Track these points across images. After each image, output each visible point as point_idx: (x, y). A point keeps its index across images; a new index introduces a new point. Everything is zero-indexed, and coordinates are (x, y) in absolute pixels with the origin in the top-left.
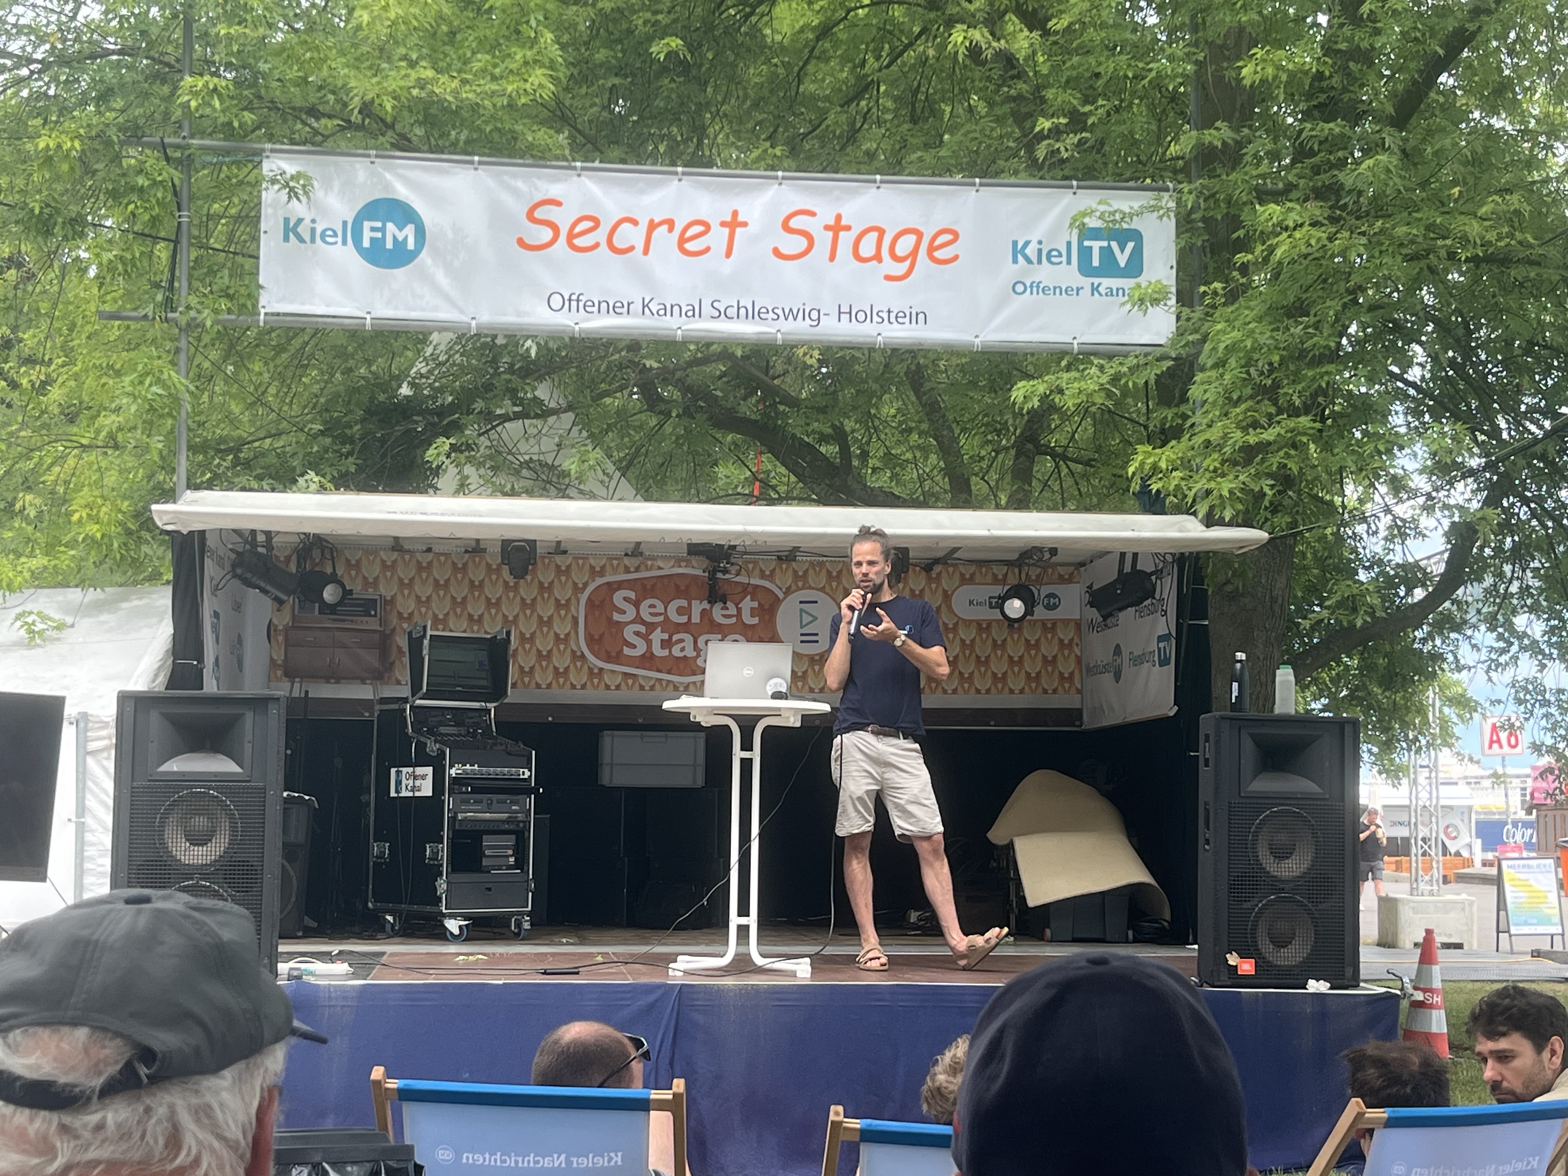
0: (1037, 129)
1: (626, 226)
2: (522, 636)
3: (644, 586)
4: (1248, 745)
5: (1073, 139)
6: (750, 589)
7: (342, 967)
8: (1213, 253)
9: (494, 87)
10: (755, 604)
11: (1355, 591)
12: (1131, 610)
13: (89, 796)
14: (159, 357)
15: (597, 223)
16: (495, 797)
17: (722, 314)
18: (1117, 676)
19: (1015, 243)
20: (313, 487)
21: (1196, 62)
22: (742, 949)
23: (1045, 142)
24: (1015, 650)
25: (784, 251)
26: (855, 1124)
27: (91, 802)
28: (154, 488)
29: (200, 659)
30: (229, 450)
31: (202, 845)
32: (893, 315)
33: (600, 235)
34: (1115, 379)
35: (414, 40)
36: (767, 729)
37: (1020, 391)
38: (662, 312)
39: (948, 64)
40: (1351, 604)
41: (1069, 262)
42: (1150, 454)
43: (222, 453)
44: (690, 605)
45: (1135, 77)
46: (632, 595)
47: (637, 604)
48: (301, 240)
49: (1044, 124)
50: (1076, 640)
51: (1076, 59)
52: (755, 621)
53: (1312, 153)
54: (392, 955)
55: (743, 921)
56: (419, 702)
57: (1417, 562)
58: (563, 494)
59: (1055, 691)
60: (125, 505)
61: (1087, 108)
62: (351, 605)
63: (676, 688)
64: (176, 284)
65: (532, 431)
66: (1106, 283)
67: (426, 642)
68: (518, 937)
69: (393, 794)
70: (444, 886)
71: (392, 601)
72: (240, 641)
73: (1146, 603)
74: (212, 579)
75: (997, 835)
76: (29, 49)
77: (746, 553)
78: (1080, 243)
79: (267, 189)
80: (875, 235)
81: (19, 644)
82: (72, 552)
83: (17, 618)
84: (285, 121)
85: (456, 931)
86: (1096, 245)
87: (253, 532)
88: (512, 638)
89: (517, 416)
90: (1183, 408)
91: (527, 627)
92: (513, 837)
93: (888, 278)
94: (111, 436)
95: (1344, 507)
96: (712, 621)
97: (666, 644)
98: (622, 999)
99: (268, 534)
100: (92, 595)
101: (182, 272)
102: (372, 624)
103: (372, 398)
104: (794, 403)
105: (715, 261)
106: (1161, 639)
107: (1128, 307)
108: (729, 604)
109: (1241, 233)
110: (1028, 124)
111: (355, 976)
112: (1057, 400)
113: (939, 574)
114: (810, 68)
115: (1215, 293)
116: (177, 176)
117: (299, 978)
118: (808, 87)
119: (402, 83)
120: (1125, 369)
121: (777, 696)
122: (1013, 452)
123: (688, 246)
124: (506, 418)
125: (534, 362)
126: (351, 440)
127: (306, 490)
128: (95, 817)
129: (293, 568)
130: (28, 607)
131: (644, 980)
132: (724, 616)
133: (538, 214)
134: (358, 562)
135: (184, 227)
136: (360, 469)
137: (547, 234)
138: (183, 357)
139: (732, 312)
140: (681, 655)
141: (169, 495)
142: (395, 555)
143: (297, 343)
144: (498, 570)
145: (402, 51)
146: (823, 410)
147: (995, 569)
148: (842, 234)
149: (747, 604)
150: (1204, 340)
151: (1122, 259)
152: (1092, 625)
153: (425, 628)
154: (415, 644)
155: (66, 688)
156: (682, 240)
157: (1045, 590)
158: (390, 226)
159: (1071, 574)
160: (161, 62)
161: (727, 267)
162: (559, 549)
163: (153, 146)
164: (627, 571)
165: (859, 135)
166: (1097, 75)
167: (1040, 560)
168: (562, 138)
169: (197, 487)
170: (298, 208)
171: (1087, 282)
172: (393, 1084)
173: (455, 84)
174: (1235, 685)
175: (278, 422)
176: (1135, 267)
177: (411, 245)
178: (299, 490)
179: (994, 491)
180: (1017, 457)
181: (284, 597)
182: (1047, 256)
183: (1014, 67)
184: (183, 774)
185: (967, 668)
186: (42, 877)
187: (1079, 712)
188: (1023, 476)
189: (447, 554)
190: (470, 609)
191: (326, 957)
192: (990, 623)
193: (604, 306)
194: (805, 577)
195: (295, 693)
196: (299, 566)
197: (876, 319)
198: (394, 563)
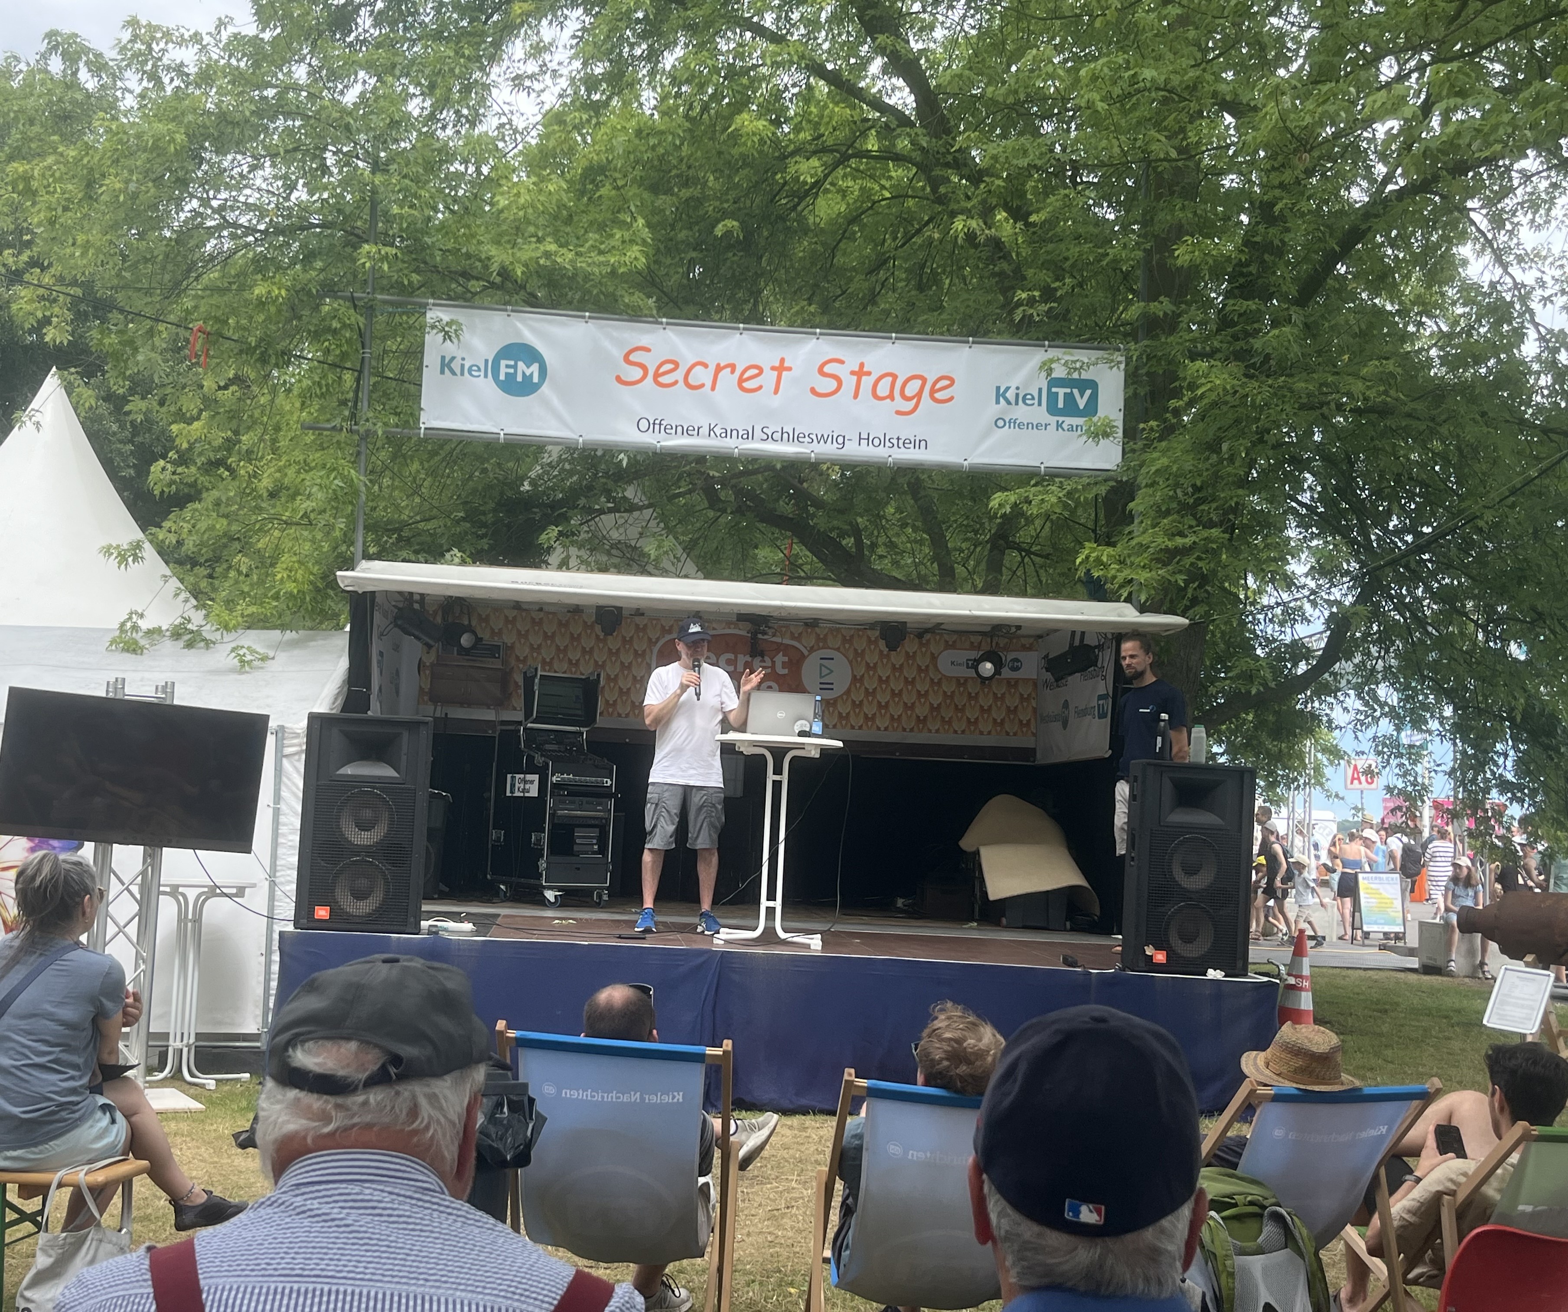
0: (1016, 298)
1: (699, 368)
2: (608, 677)
4: (1168, 786)
5: (1044, 307)
6: (782, 647)
7: (468, 926)
8: (1152, 399)
9: (602, 258)
10: (786, 659)
11: (1254, 666)
12: (1078, 675)
13: (283, 788)
15: (677, 365)
16: (585, 799)
17: (769, 438)
18: (1065, 727)
19: (998, 388)
20: (457, 560)
21: (1145, 250)
22: (770, 924)
23: (1022, 309)
24: (985, 701)
25: (819, 390)
26: (863, 1083)
27: (285, 793)
28: (337, 557)
29: (369, 688)
30: (394, 530)
31: (367, 830)
32: (901, 442)
33: (679, 375)
34: (1069, 494)
35: (541, 221)
36: (793, 759)
37: (996, 500)
38: (723, 435)
39: (949, 247)
40: (1249, 677)
41: (1040, 404)
42: (1093, 550)
43: (389, 532)
48: (453, 373)
49: (1022, 295)
50: (1033, 695)
51: (1050, 247)
52: (786, 671)
53: (1233, 324)
54: (506, 916)
55: (771, 904)
56: (530, 725)
57: (1302, 639)
58: (644, 571)
59: (1015, 734)
60: (315, 569)
62: (481, 649)
64: (359, 403)
65: (621, 522)
66: (1069, 421)
67: (537, 680)
68: (598, 905)
69: (508, 794)
70: (545, 865)
71: (512, 648)
72: (398, 672)
73: (1090, 669)
74: (379, 627)
75: (967, 843)
76: (254, 222)
77: (780, 620)
78: (1049, 390)
79: (428, 332)
80: (890, 379)
81: (232, 671)
82: (276, 604)
83: (232, 651)
84: (444, 281)
85: (552, 900)
86: (1061, 392)
87: (411, 594)
88: (601, 678)
89: (610, 511)
91: (612, 670)
92: (598, 830)
93: (898, 413)
94: (305, 515)
99: (422, 595)
100: (289, 635)
101: (364, 395)
102: (497, 664)
103: (502, 493)
104: (819, 504)
105: (765, 398)
106: (1100, 697)
107: (1085, 438)
108: (767, 658)
109: (1175, 384)
110: (1009, 294)
111: (477, 933)
112: (1024, 508)
113: (928, 641)
114: (842, 245)
115: (1152, 429)
116: (362, 320)
117: (436, 933)
118: (839, 260)
119: (534, 255)
120: (1079, 487)
121: (802, 733)
122: (988, 546)
123: (746, 385)
124: (601, 512)
125: (625, 470)
126: (484, 525)
127: (451, 563)
128: (287, 804)
129: (439, 620)
130: (241, 644)
131: (695, 947)
133: (632, 358)
134: (488, 617)
135: (367, 361)
136: (491, 548)
137: (638, 373)
138: (363, 457)
139: (777, 436)
141: (349, 564)
142: (515, 612)
143: (447, 448)
144: (592, 627)
145: (532, 229)
146: (842, 512)
147: (973, 638)
148: (864, 378)
149: (780, 659)
150: (1141, 466)
151: (1082, 403)
152: (1046, 683)
153: (536, 669)
154: (529, 681)
156: (741, 381)
157: (1011, 656)
158: (521, 365)
159: (1031, 644)
160: (352, 234)
161: (777, 401)
162: (639, 612)
163: (344, 298)
165: (878, 299)
166: (1066, 259)
167: (1008, 632)
168: (651, 302)
169: (370, 558)
170: (450, 348)
171: (1053, 420)
172: (512, 1034)
173: (572, 255)
174: (1159, 739)
175: (431, 510)
176: (1092, 408)
177: (536, 379)
178: (446, 563)
179: (972, 577)
180: (991, 551)
181: (431, 642)
182: (1022, 398)
183: (1001, 250)
184: (355, 776)
185: (947, 714)
186: (248, 850)
187: (1033, 751)
188: (995, 566)
189: (554, 614)
190: (570, 655)
191: (455, 917)
192: (966, 679)
193: (679, 429)
194: (825, 639)
195: (438, 715)
196: (443, 618)
197: (888, 444)
198: (515, 618)
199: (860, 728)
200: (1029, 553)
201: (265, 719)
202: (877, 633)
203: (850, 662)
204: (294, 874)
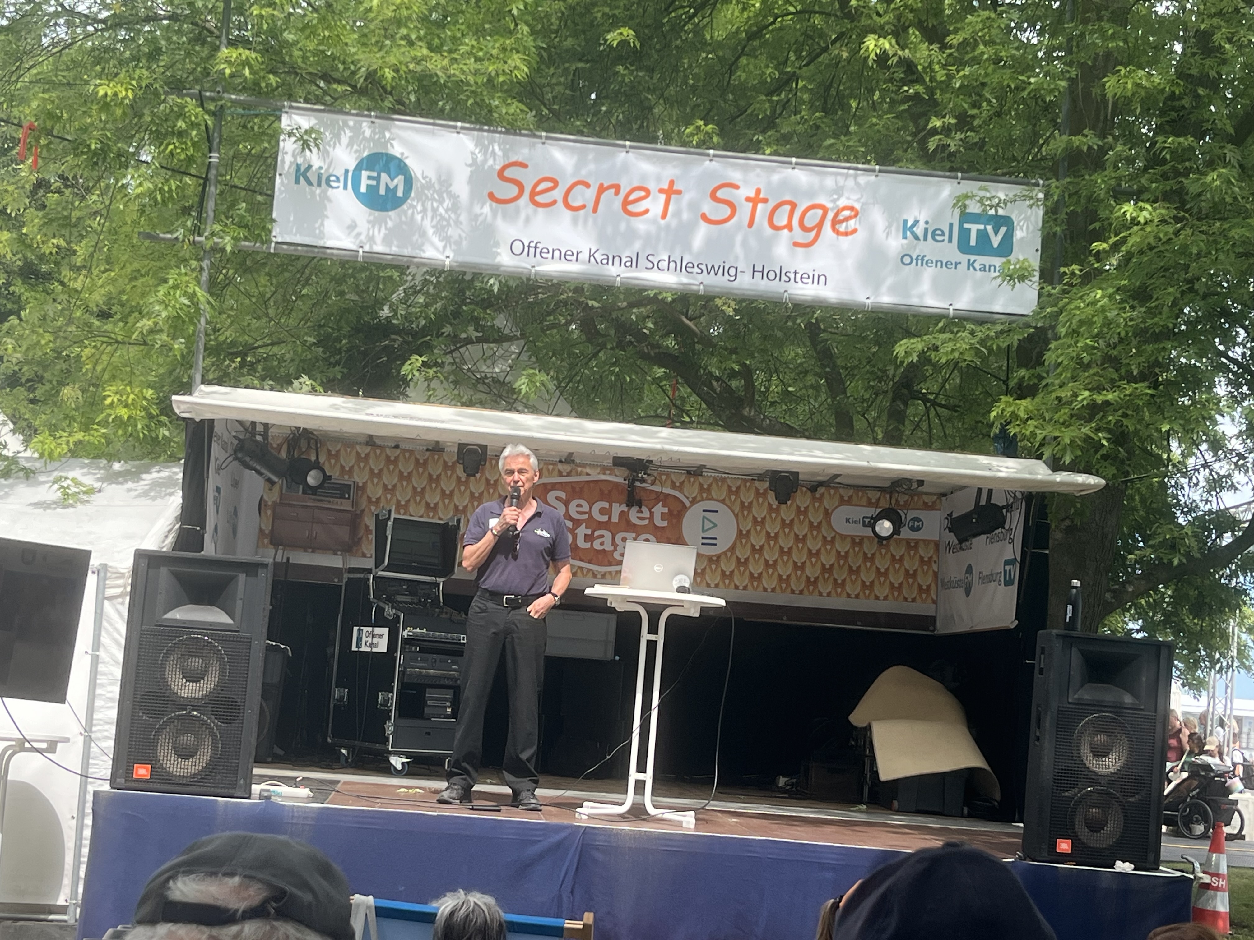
0: (930, 126)
1: (580, 187)
3: (573, 488)
4: (1076, 659)
5: (960, 137)
6: (662, 497)
7: (304, 792)
8: (1072, 238)
9: (478, 66)
10: (666, 510)
11: (1176, 534)
12: (983, 537)
13: (103, 633)
14: (186, 274)
15: (556, 183)
16: (439, 657)
17: (655, 266)
18: (968, 592)
19: (905, 222)
20: (306, 388)
21: (1070, 79)
22: (639, 800)
23: (937, 137)
24: (882, 564)
25: (711, 216)
27: (105, 639)
28: (174, 381)
29: (203, 527)
30: (236, 354)
31: (196, 682)
32: (798, 276)
33: (558, 194)
34: (982, 342)
35: (414, 23)
36: (671, 617)
37: (901, 348)
38: (605, 262)
39: (858, 68)
40: (1171, 545)
41: (950, 241)
42: (1010, 404)
43: (232, 355)
44: (611, 506)
45: (1017, 88)
46: (563, 495)
47: (567, 503)
48: (310, 183)
49: (936, 123)
50: (935, 558)
51: (968, 70)
52: (665, 524)
53: (1163, 162)
54: (346, 783)
55: (641, 776)
56: (381, 573)
57: (1228, 509)
58: (511, 407)
59: (914, 600)
60: (150, 394)
61: (974, 112)
62: (329, 488)
63: (595, 576)
64: (204, 215)
65: (489, 353)
66: (981, 260)
67: (390, 523)
69: (354, 648)
70: (392, 729)
71: (363, 488)
72: (236, 511)
73: (997, 531)
74: (216, 460)
75: (857, 718)
76: (95, 10)
77: (661, 467)
78: (960, 225)
79: (284, 140)
80: (788, 208)
81: (56, 503)
82: (104, 431)
83: (55, 482)
84: (302, 83)
85: (399, 767)
86: (974, 228)
87: (253, 423)
88: (462, 525)
89: (479, 340)
90: (1039, 369)
92: (452, 691)
93: (796, 244)
94: (142, 336)
95: (1169, 460)
96: (628, 522)
97: (588, 538)
98: (536, 836)
99: (266, 426)
100: (117, 466)
101: (209, 204)
102: (346, 505)
103: (359, 318)
105: (652, 221)
106: (1007, 563)
107: (999, 280)
108: (644, 509)
109: (1097, 225)
110: (923, 121)
111: (314, 800)
112: (933, 356)
113: (822, 495)
114: (742, 62)
115: (1073, 274)
116: (210, 120)
117: (268, 798)
119: (402, 58)
120: (992, 334)
121: (681, 590)
122: (890, 395)
123: (631, 208)
124: (469, 341)
125: (495, 296)
126: (337, 351)
127: (300, 391)
128: (107, 651)
129: (283, 454)
130: (65, 473)
131: (554, 821)
132: (638, 518)
133: (507, 174)
134: (338, 452)
135: (213, 167)
136: (344, 377)
137: (514, 190)
138: (205, 275)
139: (663, 265)
140: (600, 548)
141: (187, 388)
142: (368, 449)
144: (453, 467)
145: (404, 31)
146: (733, 351)
147: (870, 494)
148: (760, 205)
149: (659, 509)
150: (1061, 313)
151: (996, 241)
152: (949, 546)
153: (390, 511)
154: (381, 525)
155: (91, 543)
156: (626, 203)
157: (911, 514)
158: (384, 176)
159: (934, 503)
163: (191, 96)
164: (560, 474)
166: (985, 84)
167: (909, 489)
168: (530, 114)
169: (210, 383)
170: (309, 157)
171: (964, 258)
173: (446, 62)
174: (1070, 608)
176: (1006, 248)
177: (400, 194)
178: (294, 391)
179: (871, 426)
180: (893, 400)
181: (275, 479)
182: (933, 234)
183: (913, 73)
184: (184, 622)
185: (841, 575)
186: (61, 698)
187: (933, 619)
188: (897, 416)
189: (411, 452)
190: (427, 498)
191: (291, 782)
192: (862, 539)
193: (557, 253)
194: (709, 490)
195: (279, 559)
196: (289, 452)
197: (784, 278)
198: (367, 455)
199: (745, 588)
200: (934, 403)
201: (86, 555)
202: (767, 485)
203: (736, 516)
204: (113, 729)
